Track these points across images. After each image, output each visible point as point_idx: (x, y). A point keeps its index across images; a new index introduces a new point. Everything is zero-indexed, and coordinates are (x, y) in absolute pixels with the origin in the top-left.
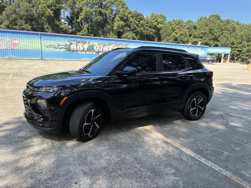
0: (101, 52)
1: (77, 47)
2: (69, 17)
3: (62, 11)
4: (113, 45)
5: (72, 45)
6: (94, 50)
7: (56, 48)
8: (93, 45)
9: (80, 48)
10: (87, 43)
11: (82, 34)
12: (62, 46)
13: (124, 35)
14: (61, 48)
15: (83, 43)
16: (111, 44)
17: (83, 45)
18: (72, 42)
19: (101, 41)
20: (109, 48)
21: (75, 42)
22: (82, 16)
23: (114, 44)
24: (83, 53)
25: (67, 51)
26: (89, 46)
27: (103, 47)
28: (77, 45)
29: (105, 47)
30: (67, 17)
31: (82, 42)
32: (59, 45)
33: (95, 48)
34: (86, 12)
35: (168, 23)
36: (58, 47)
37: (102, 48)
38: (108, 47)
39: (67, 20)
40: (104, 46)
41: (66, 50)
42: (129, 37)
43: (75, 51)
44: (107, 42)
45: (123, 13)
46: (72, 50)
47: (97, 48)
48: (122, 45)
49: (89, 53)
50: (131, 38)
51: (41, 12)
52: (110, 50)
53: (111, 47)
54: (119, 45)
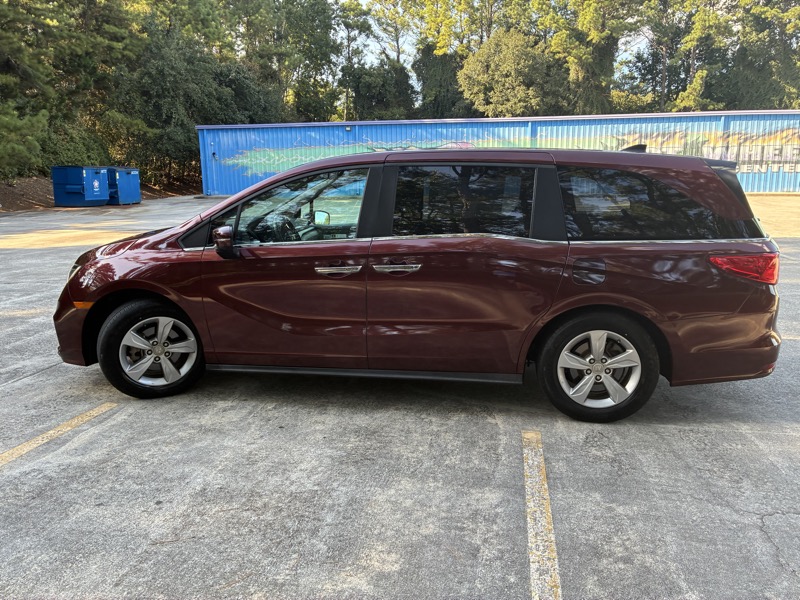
2: (645, 56)
3: (622, 40)
4: (785, 134)
8: (701, 140)
10: (677, 135)
11: (682, 105)
15: (664, 135)
16: (775, 133)
17: (662, 143)
18: (626, 138)
20: (763, 148)
21: (637, 135)
22: (688, 43)
23: (791, 132)
26: (686, 144)
27: (740, 145)
29: (748, 143)
30: (639, 58)
31: (658, 136)
33: (706, 149)
34: (704, 28)
37: (733, 150)
38: (759, 142)
39: (637, 67)
40: (746, 140)
44: (757, 127)
47: (714, 149)
51: (557, 57)
52: (770, 152)
53: (773, 144)
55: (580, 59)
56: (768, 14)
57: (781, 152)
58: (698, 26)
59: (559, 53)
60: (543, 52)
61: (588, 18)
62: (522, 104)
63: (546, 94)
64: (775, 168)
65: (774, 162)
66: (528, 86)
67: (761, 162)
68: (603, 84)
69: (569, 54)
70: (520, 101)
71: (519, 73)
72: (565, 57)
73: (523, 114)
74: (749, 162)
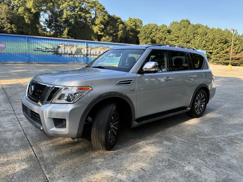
0: (89, 55)
1: (65, 50)
2: (48, 20)
3: (42, 13)
4: (100, 48)
5: (60, 48)
6: (82, 53)
7: (43, 51)
8: (81, 48)
9: (68, 51)
10: (75, 46)
11: (63, 36)
12: (50, 50)
14: (49, 51)
15: (71, 46)
16: (98, 47)
17: (71, 48)
18: (60, 45)
20: (96, 51)
21: (63, 45)
22: (62, 19)
23: (102, 47)
24: (71, 56)
25: (55, 55)
26: (77, 49)
28: (65, 48)
29: (92, 50)
30: (46, 20)
31: (69, 46)
32: (47, 49)
33: (82, 51)
34: (67, 15)
35: (145, 26)
36: (46, 50)
37: (89, 51)
39: (46, 23)
40: (92, 49)
41: (54, 53)
43: (63, 54)
44: (94, 46)
46: (60, 54)
47: (84, 51)
48: (109, 48)
49: (77, 56)
51: (21, 15)
52: (98, 53)
53: (98, 50)
54: (106, 48)
55: (29, 17)
56: (82, 14)
57: (100, 52)
58: (65, 14)
59: (22, 14)
60: (16, 13)
61: (31, 4)
62: (10, 30)
63: (18, 28)
66: (11, 24)
67: (96, 55)
68: (38, 27)
69: (25, 15)
70: (9, 29)
71: (8, 18)
72: (24, 16)
73: (10, 33)
74: (93, 55)
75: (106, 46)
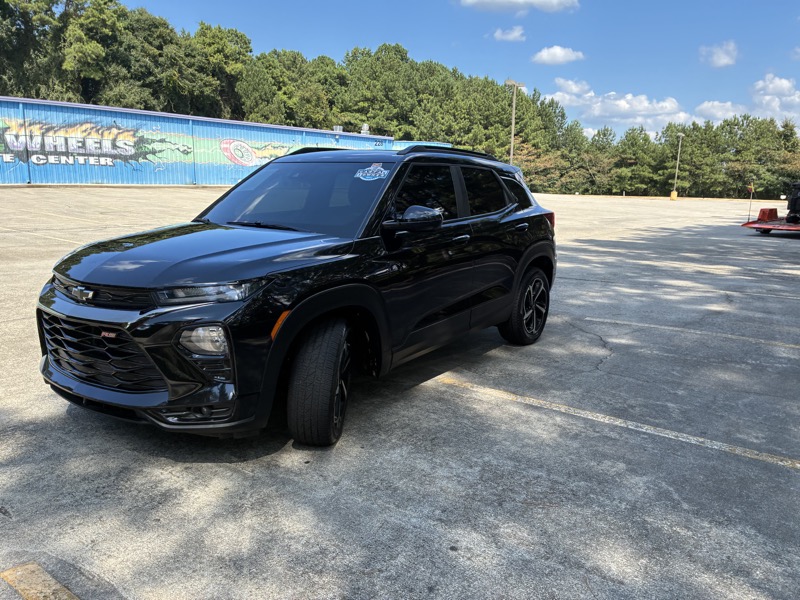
0: (36, 153)
4: (84, 127)
6: (6, 146)
13: (109, 94)
16: (75, 125)
19: (31, 114)
20: (66, 140)
23: (89, 126)
27: (43, 135)
29: (51, 133)
33: (9, 137)
35: (259, 59)
37: (38, 140)
38: (62, 133)
40: (48, 130)
42: (130, 99)
44: (56, 118)
45: (96, 13)
47: (17, 137)
48: (119, 129)
50: (139, 106)
52: (73, 144)
53: (75, 136)
54: (109, 128)
57: (84, 143)
64: (81, 160)
65: (79, 154)
67: (67, 154)
74: (56, 153)
75: (108, 120)
